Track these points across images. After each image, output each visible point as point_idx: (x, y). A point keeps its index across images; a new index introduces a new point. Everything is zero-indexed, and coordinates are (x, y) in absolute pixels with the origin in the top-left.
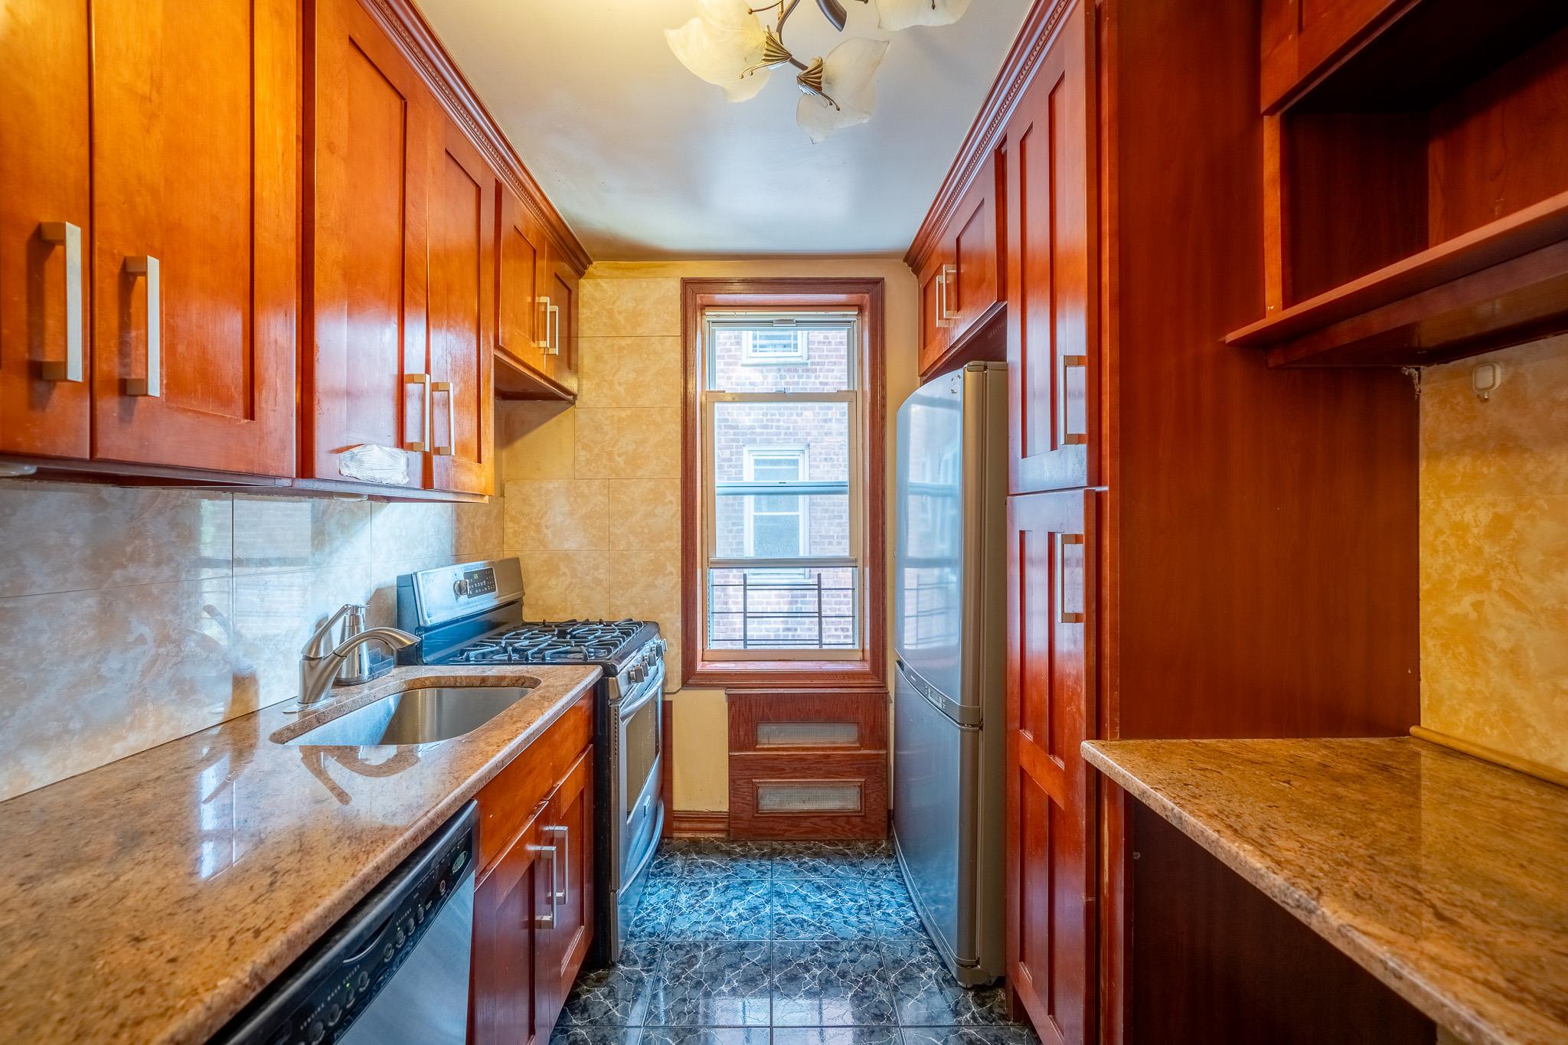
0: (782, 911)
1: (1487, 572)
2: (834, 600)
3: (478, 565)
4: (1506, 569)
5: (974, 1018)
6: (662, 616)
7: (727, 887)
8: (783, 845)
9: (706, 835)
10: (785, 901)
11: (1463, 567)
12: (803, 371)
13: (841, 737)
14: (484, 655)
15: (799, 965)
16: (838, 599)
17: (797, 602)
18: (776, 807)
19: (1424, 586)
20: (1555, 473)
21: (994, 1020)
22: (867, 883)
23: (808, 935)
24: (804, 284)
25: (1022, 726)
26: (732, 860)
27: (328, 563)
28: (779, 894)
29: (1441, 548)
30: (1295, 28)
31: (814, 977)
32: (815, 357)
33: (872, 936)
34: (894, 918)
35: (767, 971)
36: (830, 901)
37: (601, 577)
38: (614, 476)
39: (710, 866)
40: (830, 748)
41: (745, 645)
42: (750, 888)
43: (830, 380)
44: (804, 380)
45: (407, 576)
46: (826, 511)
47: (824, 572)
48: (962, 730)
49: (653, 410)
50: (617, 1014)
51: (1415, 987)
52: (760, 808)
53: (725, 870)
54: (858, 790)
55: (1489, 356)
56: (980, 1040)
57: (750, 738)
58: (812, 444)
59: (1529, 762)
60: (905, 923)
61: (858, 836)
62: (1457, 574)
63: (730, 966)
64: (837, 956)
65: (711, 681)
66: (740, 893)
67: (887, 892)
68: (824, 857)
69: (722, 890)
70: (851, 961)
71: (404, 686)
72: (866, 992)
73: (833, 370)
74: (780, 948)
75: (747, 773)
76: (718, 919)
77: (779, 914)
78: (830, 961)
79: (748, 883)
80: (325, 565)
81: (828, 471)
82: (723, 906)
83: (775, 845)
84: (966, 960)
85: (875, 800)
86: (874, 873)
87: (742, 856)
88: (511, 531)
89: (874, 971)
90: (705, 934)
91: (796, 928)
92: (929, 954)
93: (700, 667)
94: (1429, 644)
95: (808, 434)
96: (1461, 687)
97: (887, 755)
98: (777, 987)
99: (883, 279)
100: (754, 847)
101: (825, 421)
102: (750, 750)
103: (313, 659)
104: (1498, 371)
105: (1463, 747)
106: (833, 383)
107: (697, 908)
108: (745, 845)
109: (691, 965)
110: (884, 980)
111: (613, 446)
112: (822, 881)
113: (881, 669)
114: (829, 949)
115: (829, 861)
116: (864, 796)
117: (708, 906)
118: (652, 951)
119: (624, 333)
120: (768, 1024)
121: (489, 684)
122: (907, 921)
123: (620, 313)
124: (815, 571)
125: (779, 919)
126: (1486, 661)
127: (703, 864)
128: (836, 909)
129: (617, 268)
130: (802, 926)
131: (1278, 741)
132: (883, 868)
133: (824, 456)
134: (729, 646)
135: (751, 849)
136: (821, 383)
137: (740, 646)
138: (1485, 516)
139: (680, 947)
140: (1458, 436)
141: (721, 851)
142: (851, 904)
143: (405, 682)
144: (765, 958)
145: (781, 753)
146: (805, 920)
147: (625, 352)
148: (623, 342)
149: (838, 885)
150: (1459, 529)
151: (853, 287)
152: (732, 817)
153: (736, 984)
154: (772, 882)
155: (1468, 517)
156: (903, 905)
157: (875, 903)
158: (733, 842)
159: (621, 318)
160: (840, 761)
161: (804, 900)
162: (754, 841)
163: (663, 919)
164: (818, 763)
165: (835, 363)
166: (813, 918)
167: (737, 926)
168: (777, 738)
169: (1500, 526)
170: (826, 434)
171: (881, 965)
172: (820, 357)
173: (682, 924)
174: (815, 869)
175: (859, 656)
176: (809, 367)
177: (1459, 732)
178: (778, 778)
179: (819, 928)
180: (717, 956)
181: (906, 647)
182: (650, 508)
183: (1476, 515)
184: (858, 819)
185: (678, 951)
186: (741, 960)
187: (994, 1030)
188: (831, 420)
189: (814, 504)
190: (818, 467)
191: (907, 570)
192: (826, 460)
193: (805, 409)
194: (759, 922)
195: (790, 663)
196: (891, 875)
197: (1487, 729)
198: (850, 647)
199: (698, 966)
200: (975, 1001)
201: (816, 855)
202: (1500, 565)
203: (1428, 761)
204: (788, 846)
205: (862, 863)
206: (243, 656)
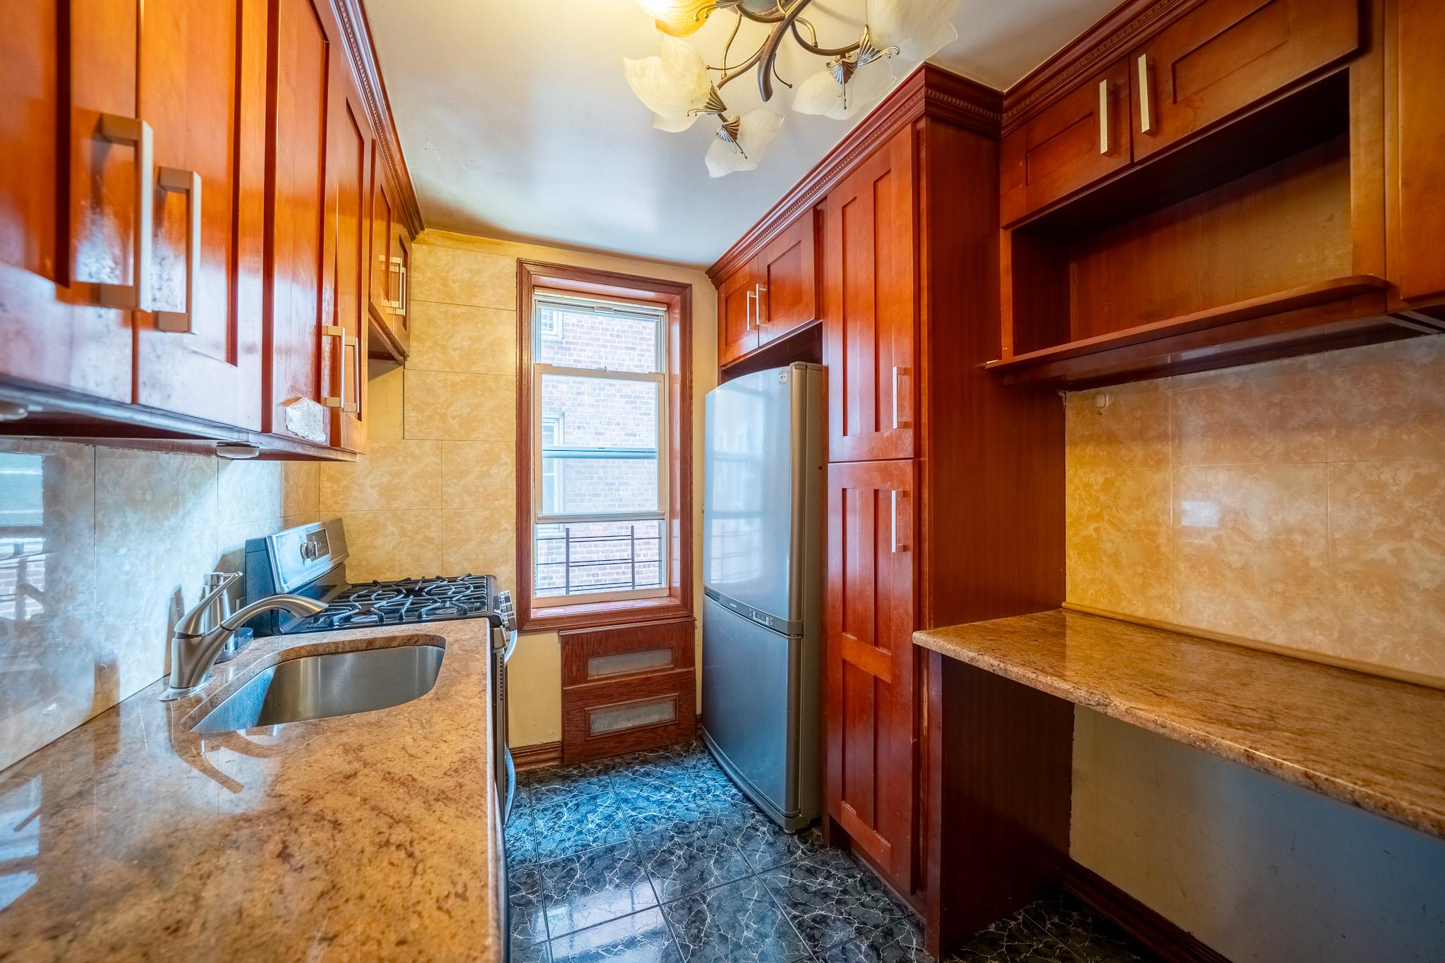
0: (633, 814)
1: (1102, 510)
2: (585, 550)
3: (314, 527)
4: (1111, 509)
5: (804, 853)
6: (497, 570)
7: (577, 805)
8: (613, 760)
9: (542, 766)
10: (633, 805)
11: (1089, 508)
12: (558, 348)
13: (657, 661)
14: (348, 619)
15: (664, 851)
16: (589, 549)
17: (552, 553)
18: (605, 729)
19: (1068, 520)
20: (1134, 456)
21: (817, 850)
22: (693, 776)
23: (661, 827)
24: (628, 279)
25: (844, 630)
26: (573, 781)
27: (182, 527)
28: (626, 800)
29: (1077, 497)
30: (1024, 182)
31: (679, 857)
32: (569, 337)
33: (712, 814)
34: (723, 797)
35: (640, 863)
36: (669, 796)
37: (433, 535)
38: (447, 437)
39: (555, 791)
40: (650, 672)
41: (568, 591)
42: (598, 801)
43: (583, 359)
44: (559, 356)
45: (260, 540)
46: (579, 472)
47: (638, 524)
48: (790, 640)
49: (488, 377)
50: (518, 937)
51: (1174, 730)
52: (591, 732)
53: (569, 791)
54: (672, 702)
55: (1102, 389)
56: (813, 867)
57: (582, 672)
58: (566, 413)
59: (1123, 614)
60: (732, 799)
61: (673, 740)
62: (1086, 512)
63: (607, 868)
64: (691, 837)
65: (545, 625)
66: (591, 807)
67: (711, 779)
68: (651, 763)
69: (574, 808)
70: (703, 837)
71: (278, 658)
72: (723, 857)
73: (585, 351)
74: (643, 842)
75: (579, 703)
76: (580, 833)
77: (632, 816)
78: (687, 842)
79: (595, 798)
80: (179, 530)
81: (581, 438)
82: (580, 822)
83: (606, 761)
84: (791, 813)
85: (687, 709)
86: (695, 767)
87: (581, 776)
88: (328, 491)
89: (723, 840)
90: (574, 849)
91: (650, 823)
92: (757, 817)
93: (535, 614)
94: (1071, 554)
95: (563, 404)
96: (1088, 577)
97: (694, 673)
98: (652, 874)
99: (691, 285)
100: (588, 767)
101: (578, 394)
102: (581, 683)
103: (192, 636)
104: (1107, 398)
105: (1091, 611)
106: (585, 362)
107: (557, 829)
108: (580, 767)
109: (572, 878)
110: (733, 844)
111: (447, 408)
112: (657, 783)
113: (689, 602)
114: (683, 833)
115: (656, 765)
116: (678, 707)
117: (567, 825)
118: (530, 875)
119: (458, 301)
120: (657, 903)
121: (377, 645)
122: (733, 797)
123: (455, 282)
124: (629, 524)
125: (633, 820)
126: (1101, 561)
127: (548, 791)
128: (676, 801)
129: (451, 239)
130: (654, 821)
131: (1009, 618)
132: (700, 762)
133: (577, 425)
134: (556, 593)
135: (586, 769)
136: (575, 361)
137: (563, 592)
138: (1100, 479)
139: (555, 865)
140: (1086, 433)
141: (560, 777)
142: (686, 794)
143: (279, 654)
144: (634, 854)
145: (609, 681)
146: (655, 816)
147: (459, 319)
148: (458, 310)
149: (671, 783)
150: (1088, 486)
151: (667, 288)
152: (563, 746)
153: (618, 881)
154: (615, 792)
155: (1092, 480)
156: (726, 786)
157: (705, 789)
158: (568, 766)
159: (456, 287)
160: (659, 681)
161: (648, 800)
162: (586, 762)
163: (529, 846)
164: (640, 685)
165: (587, 344)
166: (661, 812)
167: (599, 834)
168: (603, 669)
169: (1108, 484)
170: (579, 405)
171: (726, 834)
172: (573, 337)
173: (548, 846)
174: (647, 774)
175: (667, 592)
176: (564, 345)
177: (1087, 603)
178: (607, 703)
179: (669, 819)
180: (592, 863)
181: (712, 582)
182: (484, 469)
183: (1097, 478)
184: (674, 727)
185: (554, 868)
186: (614, 861)
187: (819, 857)
188: (583, 393)
189: (568, 466)
190: (572, 434)
191: (714, 521)
192: (579, 427)
193: (560, 382)
194: (616, 827)
195: (612, 604)
196: (709, 766)
197: (1102, 599)
198: (657, 586)
199: (578, 876)
200: (800, 841)
201: (644, 762)
202: (1109, 506)
203: (1070, 619)
204: (617, 760)
205: (682, 761)
206: (106, 639)
